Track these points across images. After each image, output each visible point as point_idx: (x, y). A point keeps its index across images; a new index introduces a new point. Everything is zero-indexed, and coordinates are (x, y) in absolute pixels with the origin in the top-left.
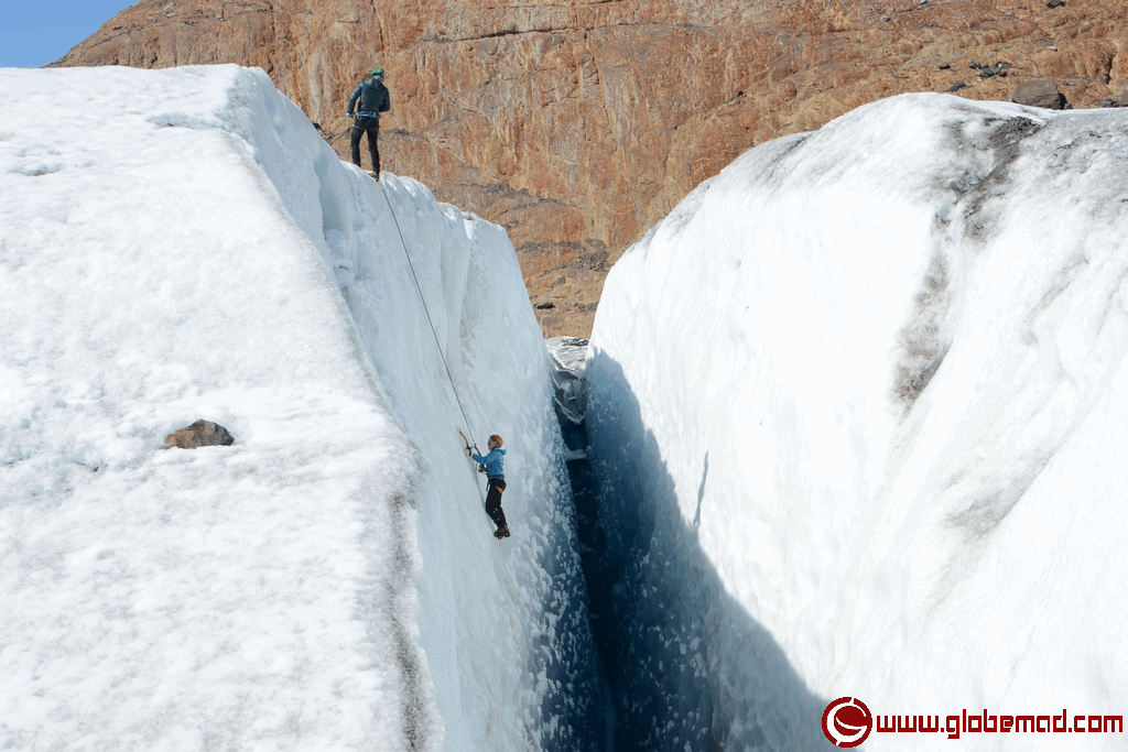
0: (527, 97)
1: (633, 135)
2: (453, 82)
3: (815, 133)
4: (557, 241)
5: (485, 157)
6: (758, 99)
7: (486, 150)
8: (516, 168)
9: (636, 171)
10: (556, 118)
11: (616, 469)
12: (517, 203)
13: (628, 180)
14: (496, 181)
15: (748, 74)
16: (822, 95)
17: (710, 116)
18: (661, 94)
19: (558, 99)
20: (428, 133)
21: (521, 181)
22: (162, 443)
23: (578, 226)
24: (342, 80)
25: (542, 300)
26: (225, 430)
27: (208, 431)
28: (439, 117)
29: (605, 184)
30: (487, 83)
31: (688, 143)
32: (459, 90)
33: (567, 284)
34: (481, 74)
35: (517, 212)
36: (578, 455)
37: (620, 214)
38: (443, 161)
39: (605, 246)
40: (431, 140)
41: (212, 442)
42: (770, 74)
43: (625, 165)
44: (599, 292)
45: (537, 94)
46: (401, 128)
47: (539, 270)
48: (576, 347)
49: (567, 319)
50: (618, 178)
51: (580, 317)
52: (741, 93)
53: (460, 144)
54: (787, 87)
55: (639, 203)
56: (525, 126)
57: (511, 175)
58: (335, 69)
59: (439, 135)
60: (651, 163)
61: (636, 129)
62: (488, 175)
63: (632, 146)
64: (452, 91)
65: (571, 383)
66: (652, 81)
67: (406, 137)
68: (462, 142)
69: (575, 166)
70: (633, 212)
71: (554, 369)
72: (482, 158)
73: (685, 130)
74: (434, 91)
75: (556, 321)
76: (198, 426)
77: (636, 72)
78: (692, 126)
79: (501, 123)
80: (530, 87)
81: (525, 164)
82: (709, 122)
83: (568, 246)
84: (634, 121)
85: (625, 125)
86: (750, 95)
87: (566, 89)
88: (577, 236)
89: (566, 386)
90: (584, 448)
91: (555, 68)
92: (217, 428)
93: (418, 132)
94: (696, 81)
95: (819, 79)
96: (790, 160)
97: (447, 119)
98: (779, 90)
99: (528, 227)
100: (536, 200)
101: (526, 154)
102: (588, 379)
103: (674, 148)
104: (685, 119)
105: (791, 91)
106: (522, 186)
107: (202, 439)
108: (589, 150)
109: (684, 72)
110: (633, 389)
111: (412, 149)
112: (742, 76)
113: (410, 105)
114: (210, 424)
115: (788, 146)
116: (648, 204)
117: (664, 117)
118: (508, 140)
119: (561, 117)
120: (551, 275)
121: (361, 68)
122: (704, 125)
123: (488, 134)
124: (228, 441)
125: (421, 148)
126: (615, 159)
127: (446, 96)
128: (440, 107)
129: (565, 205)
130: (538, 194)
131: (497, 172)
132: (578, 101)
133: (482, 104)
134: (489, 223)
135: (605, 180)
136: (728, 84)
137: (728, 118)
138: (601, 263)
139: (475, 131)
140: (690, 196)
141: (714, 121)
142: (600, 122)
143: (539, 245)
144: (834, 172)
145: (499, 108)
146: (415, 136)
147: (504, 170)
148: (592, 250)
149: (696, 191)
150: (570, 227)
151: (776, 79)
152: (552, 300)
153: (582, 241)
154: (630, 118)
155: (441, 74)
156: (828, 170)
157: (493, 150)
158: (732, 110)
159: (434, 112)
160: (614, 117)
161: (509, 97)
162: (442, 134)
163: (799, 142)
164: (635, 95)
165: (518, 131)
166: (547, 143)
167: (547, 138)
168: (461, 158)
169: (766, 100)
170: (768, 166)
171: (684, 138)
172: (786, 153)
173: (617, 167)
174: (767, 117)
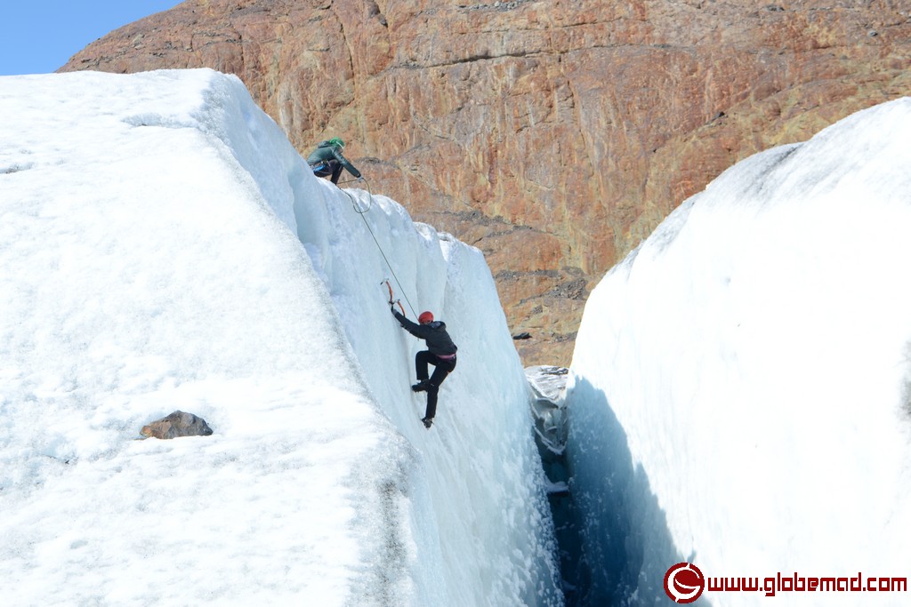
0: (500, 122)
1: (610, 160)
2: (425, 109)
3: (806, 143)
4: (533, 268)
5: (458, 185)
6: (740, 120)
7: (459, 177)
8: (490, 195)
9: (613, 196)
10: (531, 143)
11: (600, 501)
12: (491, 231)
13: (606, 205)
14: (469, 209)
15: (729, 94)
16: (807, 114)
17: (691, 138)
18: (639, 116)
19: (533, 123)
20: (399, 161)
21: (495, 209)
22: (138, 435)
23: (555, 253)
24: (311, 108)
25: (519, 331)
26: (204, 422)
27: (185, 423)
28: (411, 144)
29: (582, 210)
30: (459, 109)
31: (668, 166)
32: (431, 116)
33: (543, 314)
34: (453, 100)
35: (492, 239)
36: (560, 487)
37: (598, 240)
38: (414, 189)
39: (583, 274)
40: (403, 168)
41: (189, 432)
42: (752, 94)
43: (602, 190)
44: (577, 322)
45: (510, 119)
46: (371, 156)
47: (515, 299)
48: (555, 376)
49: (545, 350)
50: (595, 204)
51: (558, 347)
52: (722, 114)
53: (432, 172)
54: (770, 106)
55: (618, 229)
56: (499, 152)
57: (485, 202)
58: (304, 98)
59: (411, 163)
60: (630, 188)
61: (614, 152)
62: (461, 202)
63: (610, 170)
64: (424, 119)
65: (551, 413)
66: (630, 103)
67: (377, 165)
68: (434, 169)
69: (551, 192)
70: (612, 239)
71: (533, 397)
72: (455, 185)
73: (664, 153)
74: (405, 118)
75: (533, 351)
76: (176, 418)
77: (613, 95)
78: (672, 149)
79: (474, 149)
80: (503, 112)
81: (500, 190)
82: (689, 144)
83: (544, 274)
84: (611, 145)
85: (601, 149)
86: (731, 116)
87: (542, 114)
88: (554, 263)
89: (547, 416)
90: (566, 481)
91: (529, 93)
92: (195, 419)
93: (389, 160)
94: (676, 102)
95: (803, 98)
96: (780, 171)
97: (419, 146)
98: (762, 110)
99: (503, 256)
100: (511, 228)
101: (500, 181)
102: (569, 407)
103: (653, 171)
104: (664, 142)
105: (775, 110)
106: (497, 213)
107: (179, 430)
108: (564, 175)
109: (662, 93)
110: (618, 416)
111: (384, 178)
112: (723, 96)
113: (381, 132)
114: (187, 415)
115: (778, 158)
116: (626, 229)
117: (643, 140)
118: (481, 166)
119: (536, 142)
120: (527, 304)
121: (331, 96)
122: (685, 147)
123: (461, 161)
124: (207, 431)
125: (392, 177)
126: (592, 184)
127: (418, 123)
128: (411, 135)
129: (541, 232)
130: (513, 221)
131: (470, 199)
132: (553, 125)
133: (454, 131)
134: (465, 244)
135: (582, 206)
136: (709, 103)
137: (710, 140)
138: (579, 291)
139: (447, 158)
140: (674, 214)
141: (694, 143)
142: (576, 147)
143: (515, 273)
144: (828, 180)
145: (472, 135)
146: (386, 164)
147: (477, 197)
148: (569, 278)
149: (680, 209)
150: (546, 255)
151: (759, 98)
152: (528, 330)
153: (559, 269)
154: (607, 142)
155: (412, 101)
156: (822, 179)
157: (466, 177)
158: (713, 131)
159: (405, 139)
160: (590, 140)
161: (482, 122)
162: (413, 162)
163: (789, 153)
164: (612, 118)
165: (491, 158)
166: (522, 169)
167: (521, 164)
168: (434, 186)
169: (749, 120)
170: (757, 178)
171: (664, 161)
172: (775, 164)
173: (595, 191)
174: (751, 137)
